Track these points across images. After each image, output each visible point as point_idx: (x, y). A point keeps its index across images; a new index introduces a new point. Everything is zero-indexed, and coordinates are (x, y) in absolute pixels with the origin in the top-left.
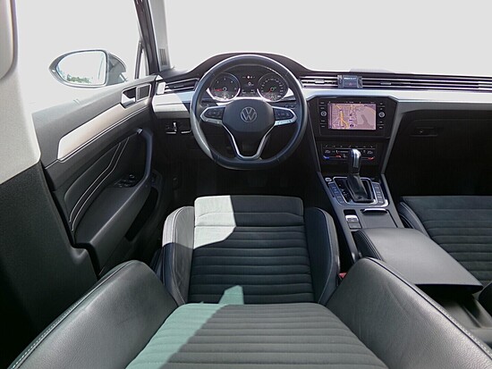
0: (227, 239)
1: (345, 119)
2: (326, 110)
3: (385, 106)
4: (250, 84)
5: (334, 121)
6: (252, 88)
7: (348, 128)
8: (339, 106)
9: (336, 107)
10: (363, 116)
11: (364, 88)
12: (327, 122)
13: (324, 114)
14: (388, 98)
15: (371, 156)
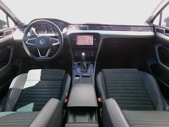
0: (35, 85)
1: (82, 41)
2: (76, 38)
3: (96, 36)
4: (51, 29)
5: (78, 42)
6: (52, 30)
7: (83, 44)
8: (80, 36)
9: (79, 37)
10: (89, 40)
11: (90, 30)
12: (76, 42)
13: (74, 40)
14: (97, 33)
15: (92, 54)
